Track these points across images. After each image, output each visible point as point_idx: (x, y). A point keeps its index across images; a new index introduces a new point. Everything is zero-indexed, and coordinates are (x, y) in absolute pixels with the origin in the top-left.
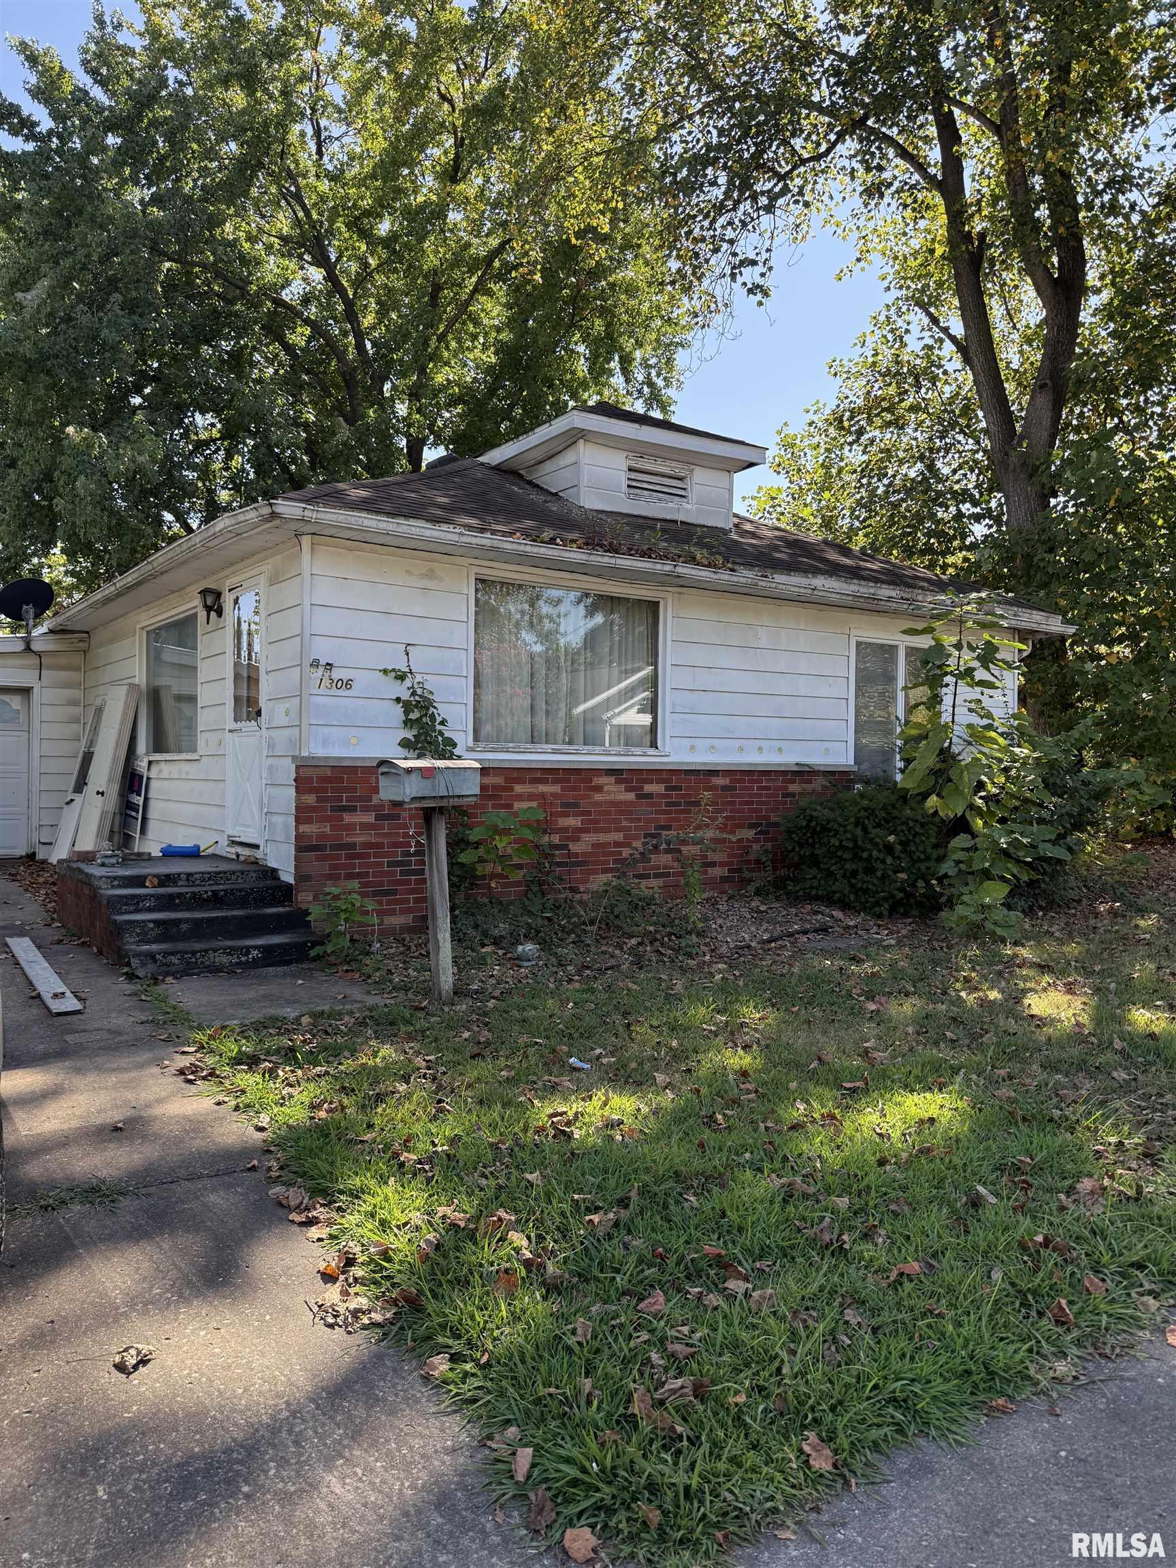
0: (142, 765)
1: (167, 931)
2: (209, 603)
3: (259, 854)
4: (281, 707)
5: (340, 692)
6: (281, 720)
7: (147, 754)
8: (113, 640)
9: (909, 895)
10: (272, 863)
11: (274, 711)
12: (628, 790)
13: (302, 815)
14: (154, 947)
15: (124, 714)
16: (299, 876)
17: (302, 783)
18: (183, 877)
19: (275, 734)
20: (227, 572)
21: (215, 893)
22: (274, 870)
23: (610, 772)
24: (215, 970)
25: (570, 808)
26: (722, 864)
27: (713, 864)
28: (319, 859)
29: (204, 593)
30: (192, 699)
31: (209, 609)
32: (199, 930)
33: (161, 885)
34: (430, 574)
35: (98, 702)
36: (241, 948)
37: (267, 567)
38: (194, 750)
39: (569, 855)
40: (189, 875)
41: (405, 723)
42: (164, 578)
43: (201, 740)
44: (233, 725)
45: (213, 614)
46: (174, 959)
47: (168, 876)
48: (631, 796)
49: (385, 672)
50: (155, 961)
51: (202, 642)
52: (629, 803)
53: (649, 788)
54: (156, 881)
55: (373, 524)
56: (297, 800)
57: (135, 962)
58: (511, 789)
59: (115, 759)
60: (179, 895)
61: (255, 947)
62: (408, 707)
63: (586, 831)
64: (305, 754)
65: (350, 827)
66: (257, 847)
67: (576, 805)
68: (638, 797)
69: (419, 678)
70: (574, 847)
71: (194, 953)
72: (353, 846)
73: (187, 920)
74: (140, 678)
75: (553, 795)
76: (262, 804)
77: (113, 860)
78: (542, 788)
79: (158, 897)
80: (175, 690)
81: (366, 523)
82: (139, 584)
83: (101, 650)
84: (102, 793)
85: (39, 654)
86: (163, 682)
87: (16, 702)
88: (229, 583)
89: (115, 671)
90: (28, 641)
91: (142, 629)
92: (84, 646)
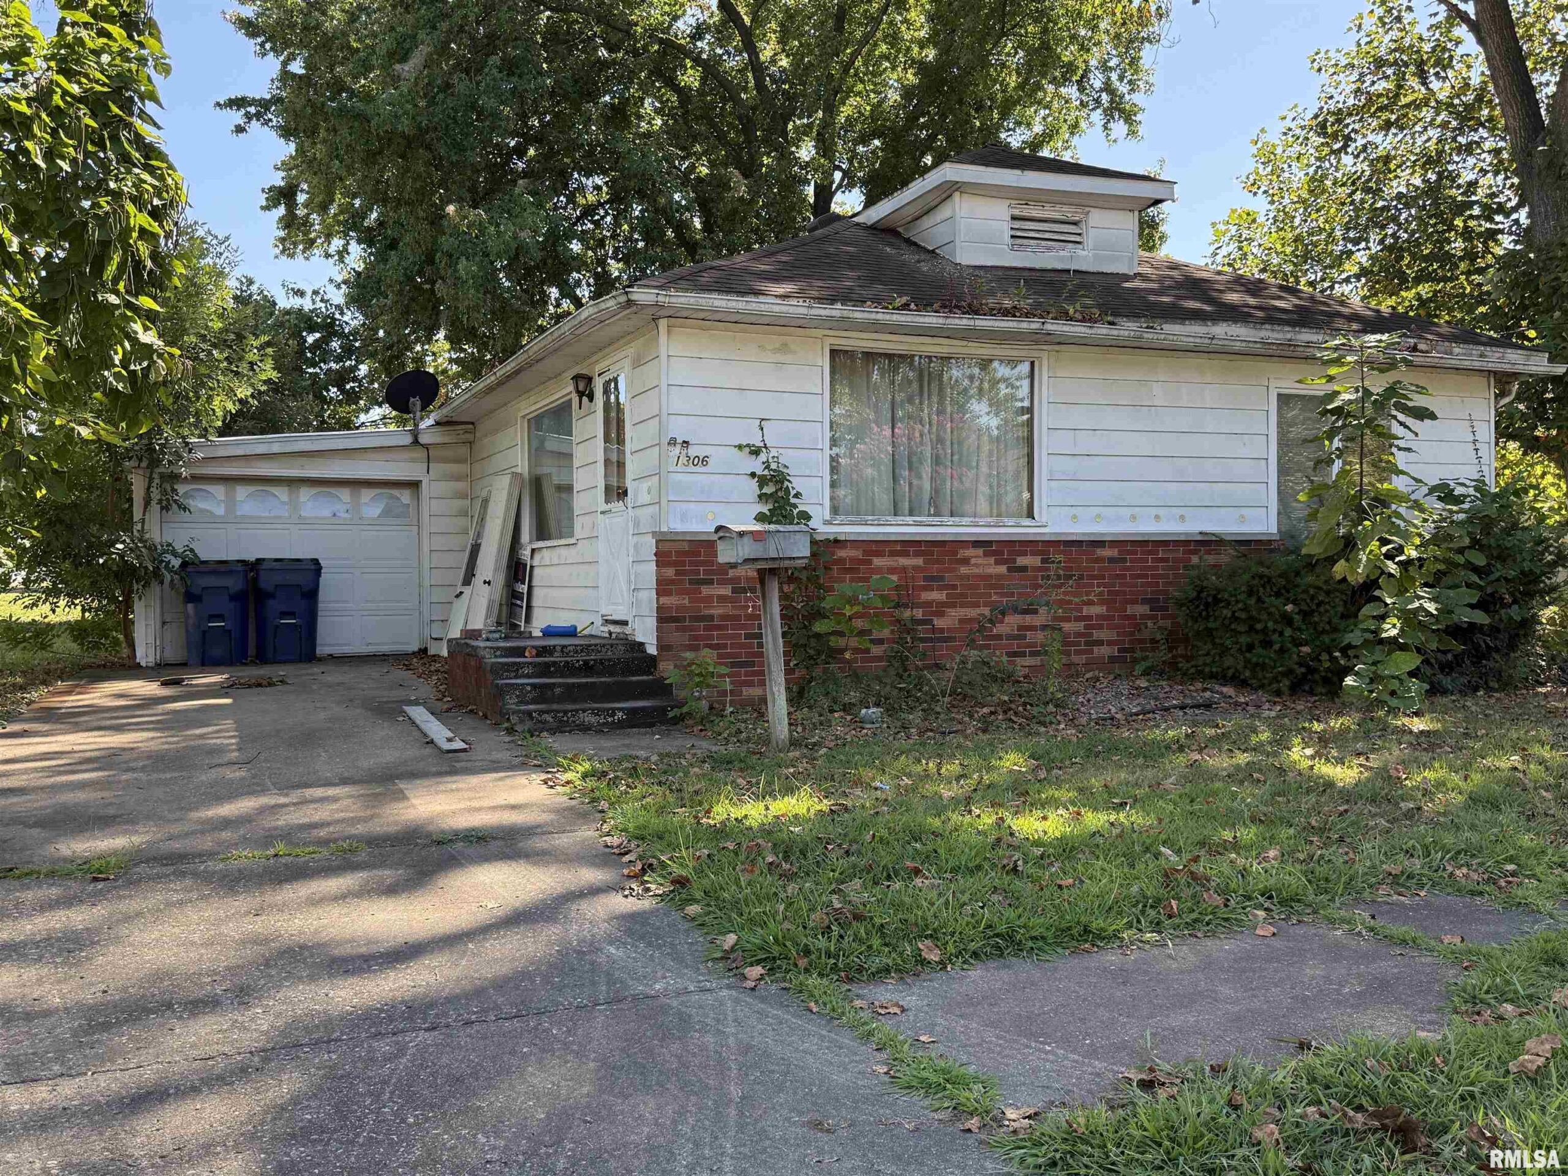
0: (525, 554)
1: (542, 694)
2: (581, 388)
3: (628, 630)
4: (645, 485)
5: (698, 469)
6: (644, 498)
7: (531, 542)
8: (496, 431)
9: (1312, 671)
10: (640, 638)
11: (639, 491)
12: (998, 563)
13: (663, 587)
14: (532, 707)
15: (509, 500)
16: (661, 647)
17: (662, 558)
18: (558, 649)
19: (639, 511)
20: (594, 358)
21: (586, 663)
22: (642, 644)
23: (977, 544)
24: (585, 729)
25: (933, 581)
26: (1110, 643)
27: (1100, 643)
28: (678, 629)
29: (576, 378)
30: (569, 489)
31: (581, 394)
32: (572, 694)
33: (538, 655)
34: (784, 348)
35: (484, 494)
36: (608, 710)
37: (631, 350)
38: (572, 535)
39: (934, 630)
40: (564, 647)
41: (760, 496)
42: (539, 367)
43: (577, 524)
44: (605, 507)
45: (585, 399)
46: (548, 718)
47: (544, 647)
48: (1002, 569)
49: (740, 447)
50: (532, 718)
51: (577, 426)
52: (999, 577)
53: (1021, 561)
54: (534, 652)
55: (723, 303)
56: (658, 573)
57: (514, 719)
58: (870, 562)
59: (500, 550)
60: (554, 663)
61: (620, 709)
62: (762, 481)
63: (953, 605)
64: (664, 529)
65: (709, 599)
66: (625, 623)
67: (942, 578)
68: (1009, 569)
69: (774, 452)
70: (939, 623)
71: (565, 712)
72: (711, 618)
73: (560, 685)
74: (522, 466)
75: (916, 568)
76: (629, 582)
77: (497, 635)
78: (904, 561)
79: (535, 665)
80: (556, 480)
81: (717, 303)
82: (517, 372)
83: (486, 441)
84: (489, 583)
85: (426, 447)
86: (546, 470)
87: (405, 496)
88: (598, 368)
89: (499, 462)
90: (415, 434)
91: (523, 417)
92: (470, 437)
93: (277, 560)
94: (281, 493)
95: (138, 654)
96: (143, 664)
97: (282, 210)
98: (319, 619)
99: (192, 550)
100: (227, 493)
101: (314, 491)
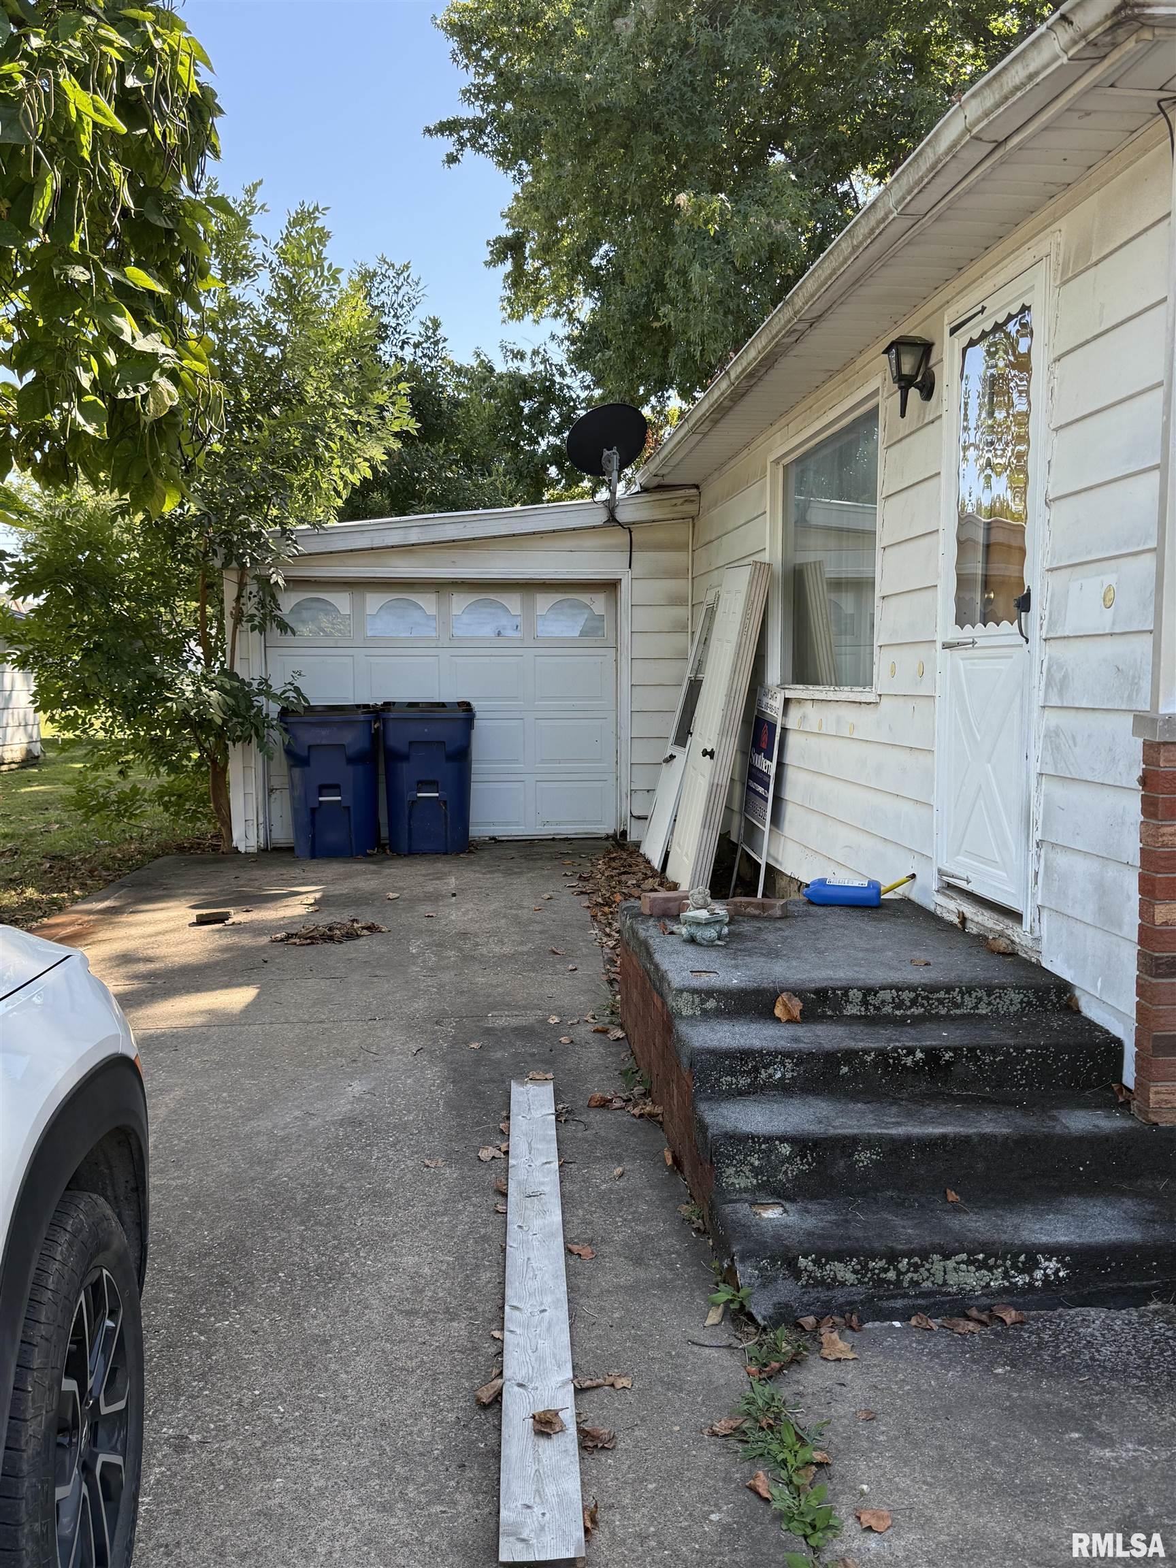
0: (773, 705)
1: (824, 1170)
2: (907, 369)
3: (1020, 935)
4: (1086, 586)
6: (1084, 617)
7: (782, 687)
8: (733, 493)
10: (1057, 964)
11: (1067, 595)
15: (746, 615)
17: (1165, 793)
18: (855, 995)
20: (945, 295)
22: (1065, 988)
24: (948, 1312)
29: (898, 346)
30: (862, 586)
31: (904, 383)
33: (809, 1016)
35: (710, 598)
40: (868, 992)
43: (882, 663)
44: (957, 634)
45: (914, 393)
46: (843, 1272)
47: (822, 993)
50: (796, 1273)
51: (887, 463)
54: (797, 1006)
56: (1150, 833)
57: (745, 1265)
60: (848, 1053)
61: (1048, 1247)
66: (1016, 915)
71: (892, 1253)
73: (870, 1142)
74: (773, 552)
76: (1028, 818)
77: (711, 933)
79: (801, 1059)
80: (831, 571)
83: (715, 512)
84: (711, 754)
85: (628, 527)
86: (810, 557)
87: (598, 603)
88: (950, 316)
89: (736, 544)
90: (611, 506)
91: (777, 462)
92: (690, 508)
93: (412, 705)
94: (427, 602)
95: (235, 835)
96: (242, 849)
97: (508, 266)
98: (473, 786)
99: (297, 690)
100: (353, 607)
101: (471, 598)
